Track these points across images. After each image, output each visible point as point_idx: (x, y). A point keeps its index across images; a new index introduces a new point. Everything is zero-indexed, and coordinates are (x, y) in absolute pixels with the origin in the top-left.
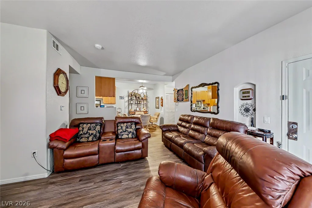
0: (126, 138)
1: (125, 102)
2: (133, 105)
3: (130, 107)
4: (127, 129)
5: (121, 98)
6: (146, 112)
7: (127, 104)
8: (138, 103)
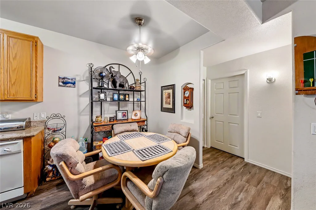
2: (106, 106)
3: (97, 110)
5: (63, 83)
7: (86, 101)
8: (119, 99)
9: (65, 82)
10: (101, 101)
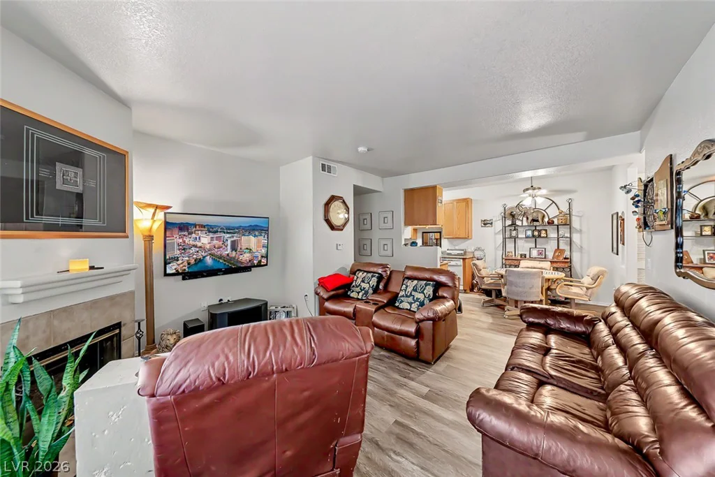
0: (407, 309)
1: (496, 234)
4: (413, 293)
5: (484, 224)
6: (564, 264)
8: (533, 236)
9: (486, 223)
10: (515, 238)
